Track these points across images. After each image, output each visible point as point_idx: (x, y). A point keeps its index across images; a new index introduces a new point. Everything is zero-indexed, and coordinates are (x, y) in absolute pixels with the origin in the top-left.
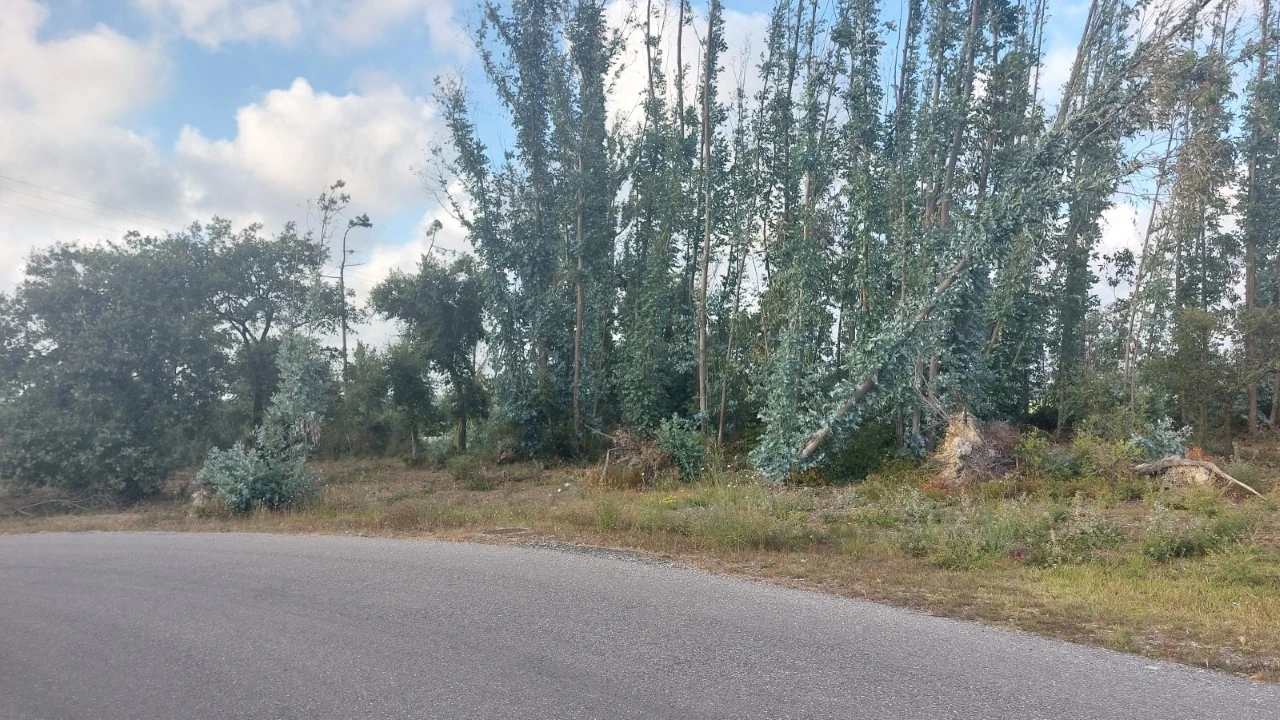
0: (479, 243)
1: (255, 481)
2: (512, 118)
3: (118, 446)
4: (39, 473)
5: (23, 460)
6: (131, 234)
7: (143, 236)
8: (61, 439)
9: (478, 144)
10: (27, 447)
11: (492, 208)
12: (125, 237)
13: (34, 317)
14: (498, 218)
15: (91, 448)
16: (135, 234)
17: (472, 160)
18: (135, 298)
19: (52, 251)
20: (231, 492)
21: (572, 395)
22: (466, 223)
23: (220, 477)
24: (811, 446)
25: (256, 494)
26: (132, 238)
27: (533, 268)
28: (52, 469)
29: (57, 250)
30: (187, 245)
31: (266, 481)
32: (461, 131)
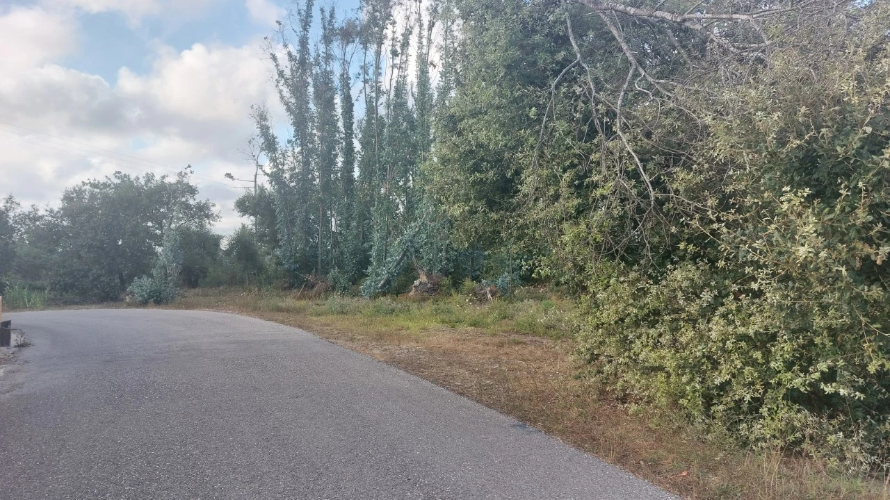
0: (273, 183)
1: (150, 292)
2: (291, 122)
3: (99, 276)
4: (66, 288)
5: (60, 281)
6: (117, 172)
7: (123, 174)
8: (75, 273)
9: (273, 136)
10: (61, 276)
11: (280, 167)
12: (114, 174)
13: (65, 219)
14: (283, 171)
15: (88, 277)
16: (119, 172)
17: (270, 145)
18: (107, 212)
19: (74, 188)
20: (140, 296)
21: (317, 257)
22: (267, 174)
23: (136, 291)
24: (382, 282)
25: (150, 297)
26: (118, 175)
27: (299, 195)
28: (72, 286)
29: (77, 189)
30: (133, 187)
31: (155, 291)
32: (265, 131)
